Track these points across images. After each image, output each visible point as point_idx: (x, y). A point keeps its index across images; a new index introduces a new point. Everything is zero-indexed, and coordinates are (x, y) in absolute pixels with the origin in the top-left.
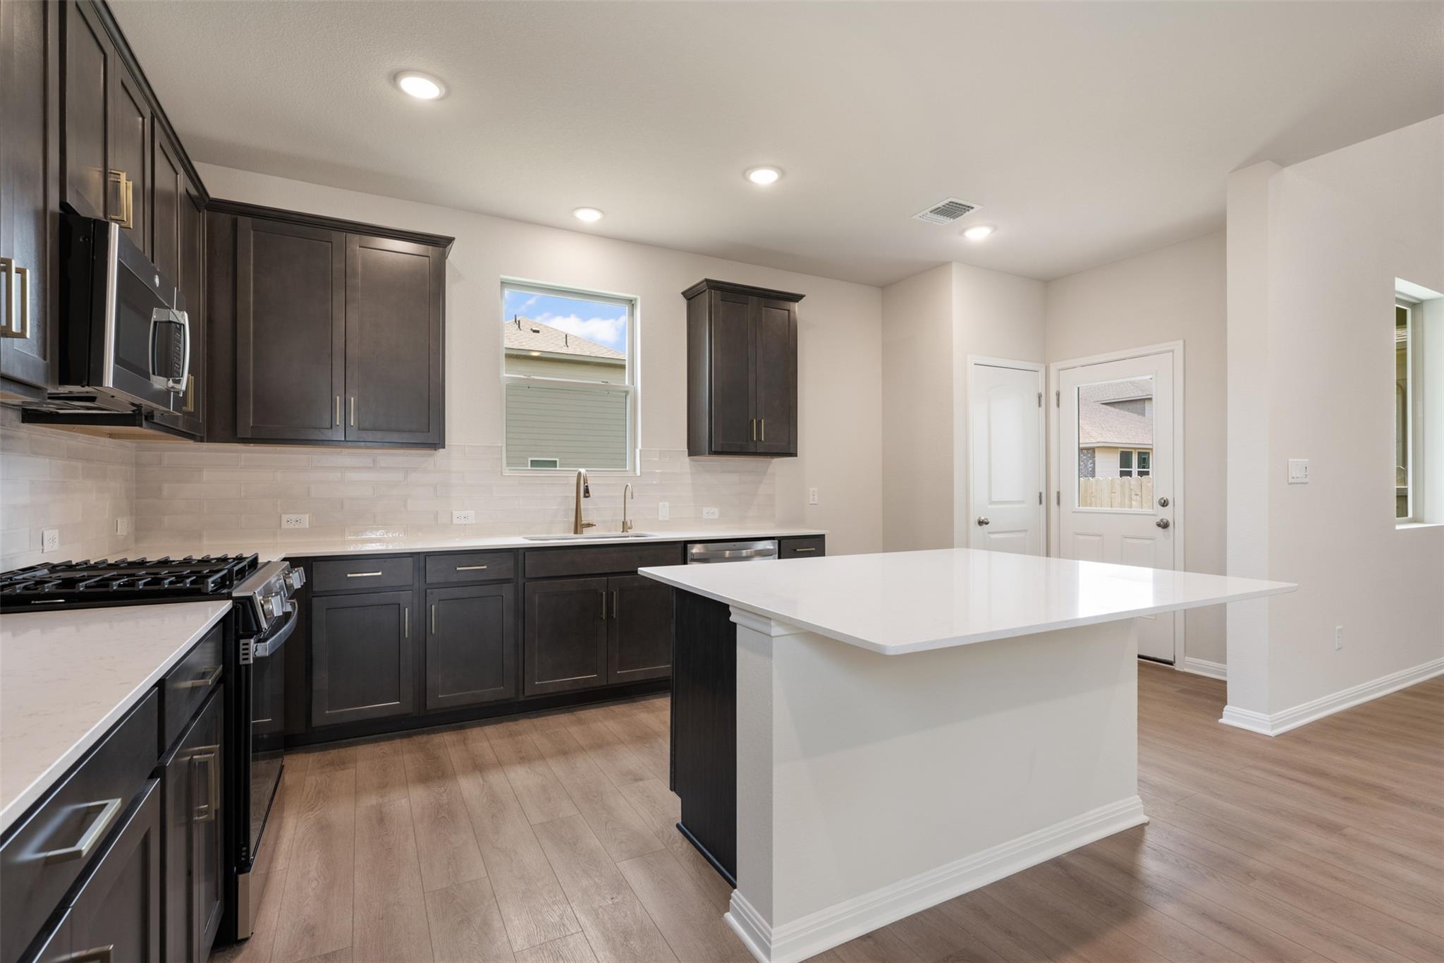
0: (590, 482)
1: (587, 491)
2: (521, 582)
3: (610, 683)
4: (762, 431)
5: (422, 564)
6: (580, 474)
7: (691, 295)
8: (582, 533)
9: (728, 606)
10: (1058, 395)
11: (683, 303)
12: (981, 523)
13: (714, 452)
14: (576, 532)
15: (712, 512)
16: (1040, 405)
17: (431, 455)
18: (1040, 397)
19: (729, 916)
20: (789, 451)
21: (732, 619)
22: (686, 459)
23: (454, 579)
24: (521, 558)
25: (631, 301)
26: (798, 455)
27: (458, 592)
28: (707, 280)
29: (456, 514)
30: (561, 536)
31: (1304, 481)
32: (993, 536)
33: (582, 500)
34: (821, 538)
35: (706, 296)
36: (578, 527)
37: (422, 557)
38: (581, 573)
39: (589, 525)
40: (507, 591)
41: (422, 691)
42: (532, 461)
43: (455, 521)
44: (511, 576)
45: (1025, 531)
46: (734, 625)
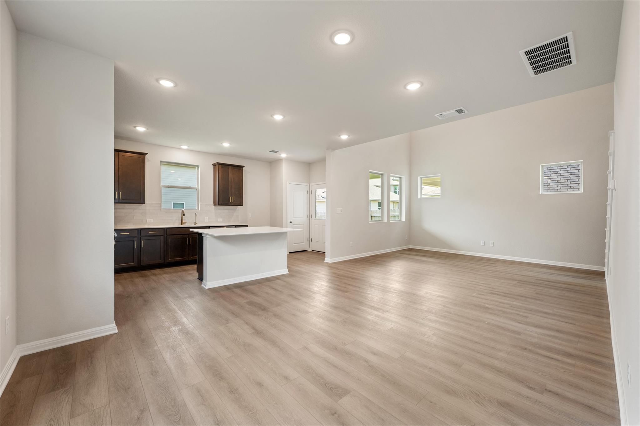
0: (185, 212)
1: (184, 214)
2: (165, 236)
3: (189, 259)
4: (233, 199)
5: (139, 231)
6: (182, 210)
7: (214, 165)
8: (183, 225)
9: (202, 234)
10: (312, 191)
11: (213, 167)
12: (291, 222)
13: (219, 205)
14: (181, 225)
15: (221, 220)
16: (308, 194)
17: (140, 205)
18: (308, 191)
19: (202, 285)
20: (241, 204)
21: (203, 236)
22: (213, 206)
23: (148, 235)
24: (165, 230)
25: (198, 166)
26: (243, 205)
27: (149, 238)
28: (217, 163)
29: (147, 220)
30: (178, 225)
31: (341, 212)
32: (294, 226)
33: (183, 217)
34: (248, 225)
35: (217, 166)
36: (182, 223)
37: (139, 230)
38: (180, 234)
39: (185, 223)
40: (162, 238)
41: (139, 260)
42: (174, 203)
43: (147, 222)
44: (163, 234)
45: (303, 224)
46: (203, 237)
